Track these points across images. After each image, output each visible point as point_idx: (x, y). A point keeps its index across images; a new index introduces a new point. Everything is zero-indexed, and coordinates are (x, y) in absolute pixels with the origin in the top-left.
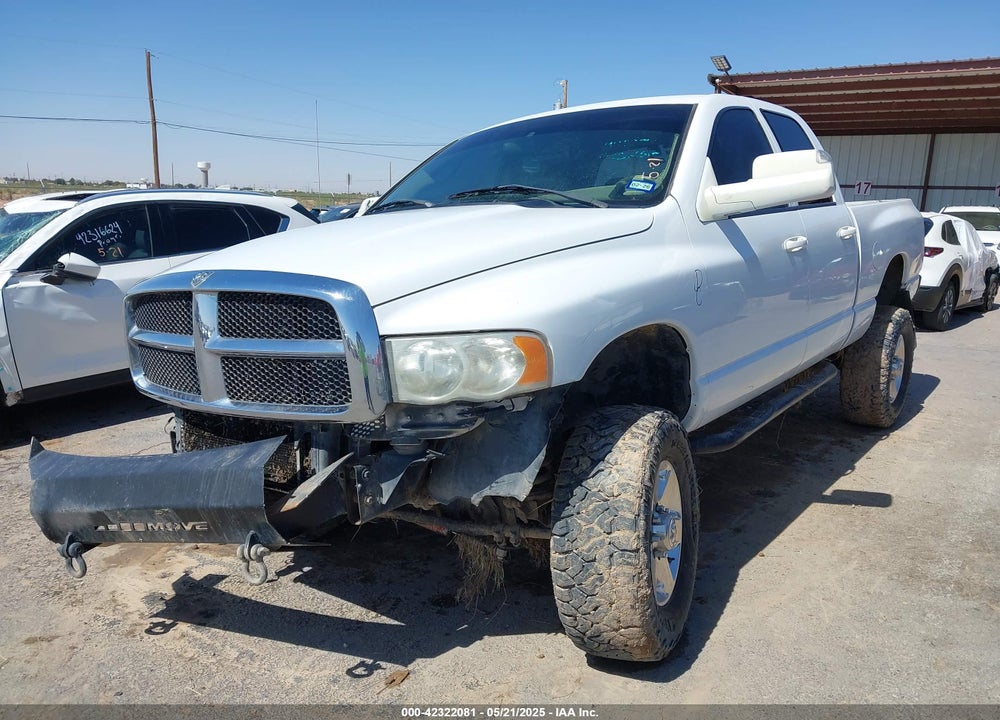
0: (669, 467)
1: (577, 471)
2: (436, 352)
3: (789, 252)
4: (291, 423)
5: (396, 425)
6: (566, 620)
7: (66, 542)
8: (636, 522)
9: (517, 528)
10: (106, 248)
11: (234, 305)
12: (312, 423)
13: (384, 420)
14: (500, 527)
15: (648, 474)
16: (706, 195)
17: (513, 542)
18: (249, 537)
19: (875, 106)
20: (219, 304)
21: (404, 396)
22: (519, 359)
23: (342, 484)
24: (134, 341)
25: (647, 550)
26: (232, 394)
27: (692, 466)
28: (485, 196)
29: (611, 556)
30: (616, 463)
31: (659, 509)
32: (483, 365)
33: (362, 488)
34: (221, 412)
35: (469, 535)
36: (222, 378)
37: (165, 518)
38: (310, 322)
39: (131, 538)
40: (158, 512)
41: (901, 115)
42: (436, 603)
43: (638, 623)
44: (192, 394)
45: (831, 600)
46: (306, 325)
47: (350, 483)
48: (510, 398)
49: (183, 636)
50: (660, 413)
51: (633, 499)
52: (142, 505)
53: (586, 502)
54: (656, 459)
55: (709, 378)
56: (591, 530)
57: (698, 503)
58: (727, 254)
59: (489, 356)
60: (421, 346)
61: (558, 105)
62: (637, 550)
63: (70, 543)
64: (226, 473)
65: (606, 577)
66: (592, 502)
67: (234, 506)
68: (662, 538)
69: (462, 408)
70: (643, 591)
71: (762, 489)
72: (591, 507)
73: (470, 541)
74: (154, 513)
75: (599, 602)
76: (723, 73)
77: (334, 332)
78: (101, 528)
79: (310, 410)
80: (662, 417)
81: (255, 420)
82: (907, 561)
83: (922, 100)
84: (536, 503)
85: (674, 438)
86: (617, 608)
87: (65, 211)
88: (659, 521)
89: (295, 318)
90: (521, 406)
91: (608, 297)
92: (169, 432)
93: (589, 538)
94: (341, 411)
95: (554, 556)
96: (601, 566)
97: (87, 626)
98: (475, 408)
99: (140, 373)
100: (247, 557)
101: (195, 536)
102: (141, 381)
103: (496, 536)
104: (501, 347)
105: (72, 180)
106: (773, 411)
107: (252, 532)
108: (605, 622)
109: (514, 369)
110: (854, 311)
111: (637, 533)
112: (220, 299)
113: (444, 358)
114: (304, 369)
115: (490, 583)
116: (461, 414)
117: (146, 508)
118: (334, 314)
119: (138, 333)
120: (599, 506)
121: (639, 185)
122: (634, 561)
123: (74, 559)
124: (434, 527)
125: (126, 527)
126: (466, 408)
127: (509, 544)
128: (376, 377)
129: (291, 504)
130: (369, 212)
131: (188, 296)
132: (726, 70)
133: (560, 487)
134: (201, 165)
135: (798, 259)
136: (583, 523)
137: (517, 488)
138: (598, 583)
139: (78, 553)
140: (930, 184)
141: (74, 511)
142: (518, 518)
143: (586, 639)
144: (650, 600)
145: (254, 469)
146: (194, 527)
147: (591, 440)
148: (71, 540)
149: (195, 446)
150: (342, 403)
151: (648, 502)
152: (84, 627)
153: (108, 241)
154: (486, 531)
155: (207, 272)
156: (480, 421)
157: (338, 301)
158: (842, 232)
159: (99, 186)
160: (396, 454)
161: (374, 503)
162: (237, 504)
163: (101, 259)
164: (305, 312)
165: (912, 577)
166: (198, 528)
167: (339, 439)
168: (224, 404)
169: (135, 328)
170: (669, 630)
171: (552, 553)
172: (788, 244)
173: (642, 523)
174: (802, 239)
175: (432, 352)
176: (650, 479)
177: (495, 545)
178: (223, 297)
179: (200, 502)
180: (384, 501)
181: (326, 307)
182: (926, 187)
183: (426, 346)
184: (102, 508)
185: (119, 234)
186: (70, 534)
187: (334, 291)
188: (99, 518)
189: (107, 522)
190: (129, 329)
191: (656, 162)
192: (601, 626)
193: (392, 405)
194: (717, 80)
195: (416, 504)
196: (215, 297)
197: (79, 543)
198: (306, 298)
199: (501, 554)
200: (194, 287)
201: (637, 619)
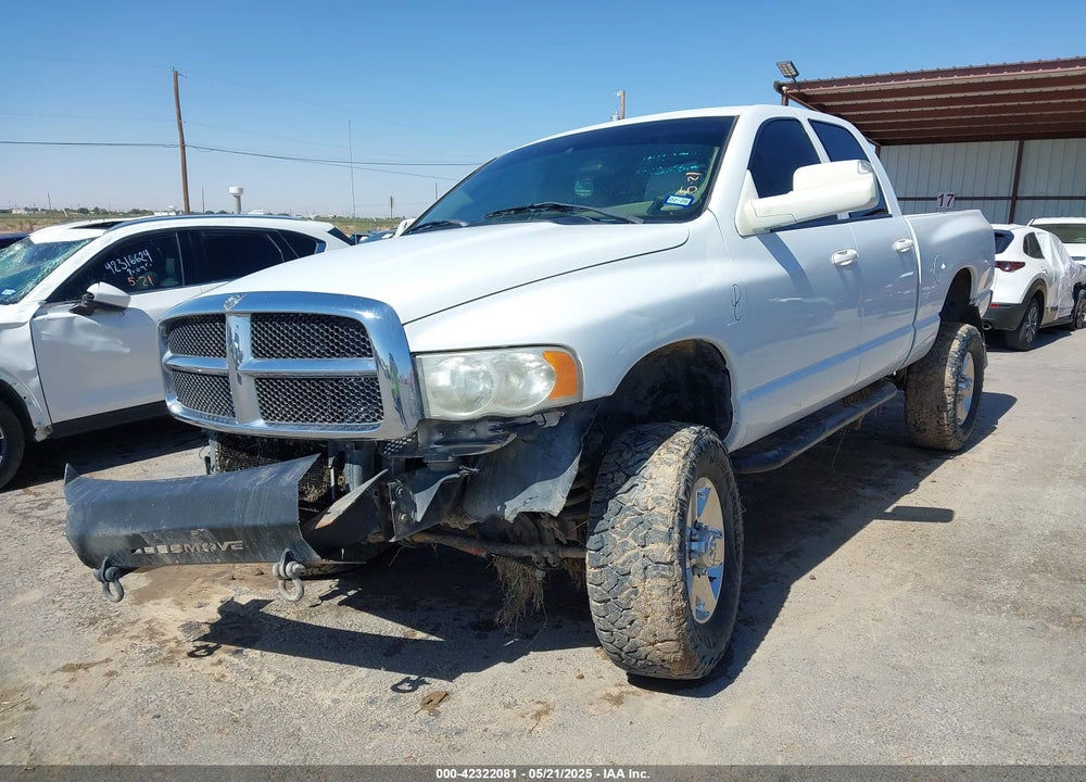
0: (709, 484)
1: (611, 486)
2: (468, 368)
3: (838, 266)
4: (325, 442)
5: (429, 442)
6: (603, 636)
7: (103, 566)
8: (670, 535)
9: (555, 548)
10: (136, 276)
11: (267, 326)
12: (345, 441)
13: (417, 438)
14: (538, 548)
15: (683, 488)
16: (746, 209)
17: (551, 562)
18: (284, 555)
19: (956, 112)
20: (252, 326)
21: (436, 411)
22: (550, 374)
23: (377, 503)
24: (168, 366)
25: (682, 563)
26: (266, 415)
27: (733, 484)
28: (521, 214)
29: (646, 568)
30: (651, 478)
31: (697, 526)
32: (514, 380)
33: (396, 505)
34: (256, 433)
35: (508, 556)
36: (256, 399)
37: (201, 538)
38: (342, 341)
39: (168, 560)
40: (194, 533)
41: (987, 120)
42: (475, 626)
43: (675, 637)
44: (226, 417)
45: (881, 620)
46: (337, 344)
47: (384, 501)
48: (542, 412)
49: (220, 662)
50: (697, 429)
51: (667, 512)
52: (178, 526)
53: (621, 516)
54: (691, 473)
55: (753, 395)
56: (625, 543)
57: (741, 522)
58: (770, 268)
59: (520, 371)
60: (453, 362)
61: (615, 117)
62: (671, 563)
63: (107, 567)
64: (260, 491)
65: (640, 590)
66: (626, 516)
67: (269, 523)
68: (700, 555)
69: (493, 424)
70: (679, 604)
71: (818, 514)
72: (625, 521)
73: (508, 563)
74: (189, 533)
75: (634, 616)
76: (790, 80)
77: (365, 350)
78: (139, 551)
79: (344, 428)
80: (700, 433)
81: (290, 440)
82: (964, 583)
83: (1007, 104)
84: (574, 523)
85: (713, 454)
86: (653, 621)
87: (93, 239)
88: (697, 537)
89: (327, 337)
90: (553, 421)
91: (640, 312)
92: (203, 457)
93: (624, 551)
94: (374, 428)
95: (590, 571)
96: (635, 579)
97: (124, 654)
98: (506, 424)
99: (173, 398)
100: (283, 575)
101: (231, 556)
102: (175, 407)
103: (534, 556)
104: (531, 362)
105: (96, 209)
106: (824, 431)
107: (287, 550)
108: (641, 637)
109: (545, 383)
110: (915, 327)
111: (671, 546)
112: (252, 320)
113: (474, 374)
114: (337, 388)
115: (529, 604)
116: (494, 429)
117: (181, 529)
118: (364, 332)
119: (171, 358)
120: (633, 520)
121: (678, 200)
122: (667, 573)
123: (111, 584)
124: (472, 549)
125: (163, 549)
126: (498, 424)
127: (548, 565)
128: (408, 396)
129: (326, 520)
130: (406, 233)
131: (221, 318)
132: (794, 77)
133: (596, 502)
134: (233, 190)
135: (848, 273)
136: (617, 537)
137: (552, 503)
138: (633, 596)
139: (115, 577)
140: (1019, 195)
141: (111, 535)
142: (556, 539)
143: (623, 655)
144: (685, 613)
145: (289, 486)
146: (230, 546)
147: (626, 456)
148: (108, 565)
149: (229, 469)
150: (374, 420)
151: (683, 515)
152: (120, 655)
153: (138, 270)
154: (524, 552)
155: (240, 294)
156: (513, 436)
157: (368, 320)
158: (898, 245)
159: (125, 215)
160: (430, 472)
161: (409, 520)
162: (272, 521)
163: (130, 289)
164: (337, 330)
165: (967, 598)
166: (233, 547)
167: (373, 456)
168: (259, 425)
169: (169, 354)
170: (709, 647)
171: (588, 567)
172: (837, 258)
173: (676, 536)
174: (852, 252)
175: (464, 369)
176: (685, 493)
177: (534, 566)
178: (257, 318)
179: (235, 521)
180: (419, 517)
181: (358, 326)
182: (1015, 198)
183: (459, 363)
184: (138, 531)
185: (149, 262)
186: (106, 558)
187: (364, 310)
188: (136, 541)
189: (143, 544)
190: (162, 354)
191: (694, 176)
192: (638, 640)
193: (424, 421)
194: (784, 88)
195: (453, 522)
196: (248, 319)
197: (114, 567)
198: (338, 317)
199: (540, 575)
200: (227, 309)
201: (673, 634)
